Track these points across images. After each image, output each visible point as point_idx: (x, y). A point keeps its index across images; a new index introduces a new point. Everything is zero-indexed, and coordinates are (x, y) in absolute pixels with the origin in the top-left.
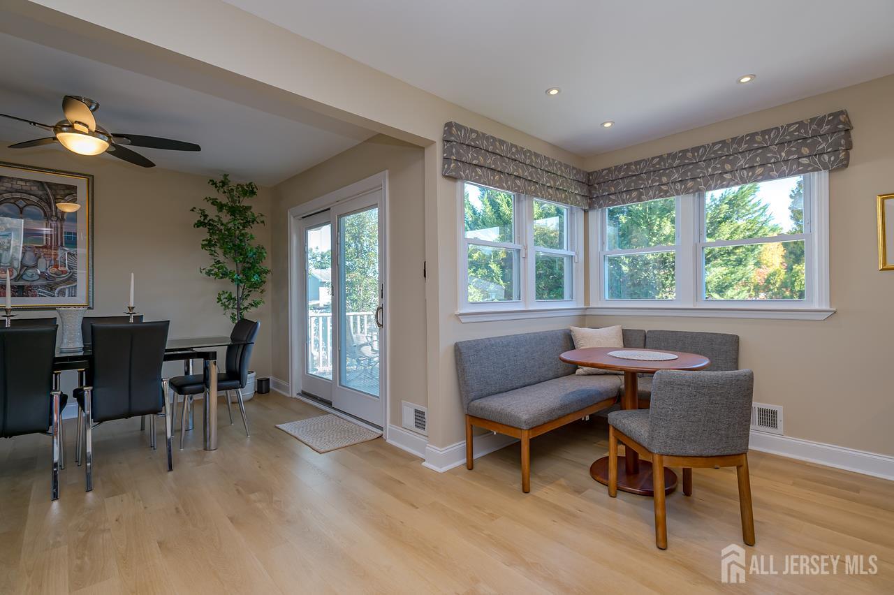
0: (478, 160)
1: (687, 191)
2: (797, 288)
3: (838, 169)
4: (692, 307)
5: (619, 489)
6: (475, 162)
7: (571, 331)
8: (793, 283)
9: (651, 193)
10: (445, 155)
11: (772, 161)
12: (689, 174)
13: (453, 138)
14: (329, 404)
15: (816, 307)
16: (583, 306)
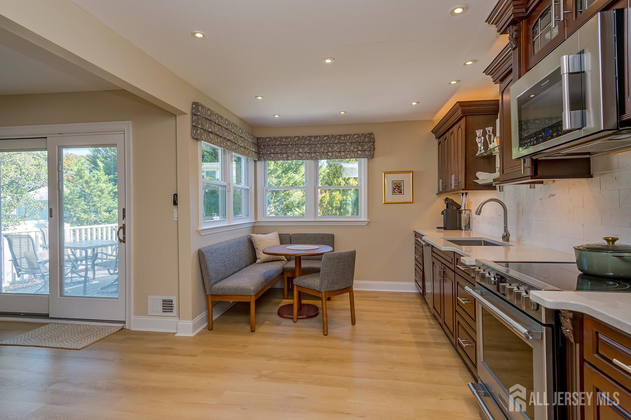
0: (211, 128)
1: (312, 158)
2: (335, 205)
3: (371, 158)
4: (313, 220)
5: (298, 319)
6: (210, 130)
7: (251, 236)
8: (332, 203)
9: (293, 156)
10: (194, 124)
11: (348, 150)
12: (313, 149)
13: (199, 114)
14: (46, 316)
15: (363, 220)
16: (254, 221)
